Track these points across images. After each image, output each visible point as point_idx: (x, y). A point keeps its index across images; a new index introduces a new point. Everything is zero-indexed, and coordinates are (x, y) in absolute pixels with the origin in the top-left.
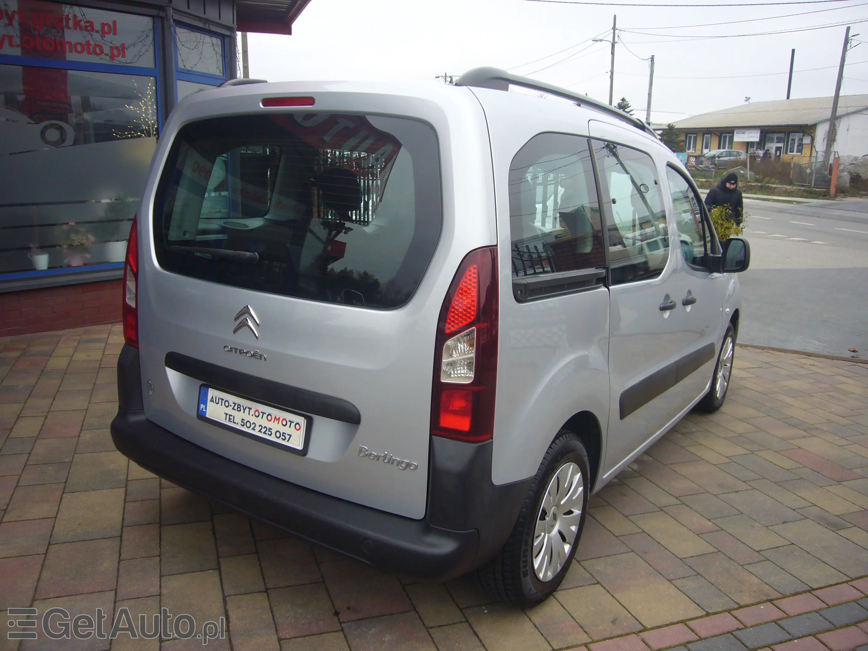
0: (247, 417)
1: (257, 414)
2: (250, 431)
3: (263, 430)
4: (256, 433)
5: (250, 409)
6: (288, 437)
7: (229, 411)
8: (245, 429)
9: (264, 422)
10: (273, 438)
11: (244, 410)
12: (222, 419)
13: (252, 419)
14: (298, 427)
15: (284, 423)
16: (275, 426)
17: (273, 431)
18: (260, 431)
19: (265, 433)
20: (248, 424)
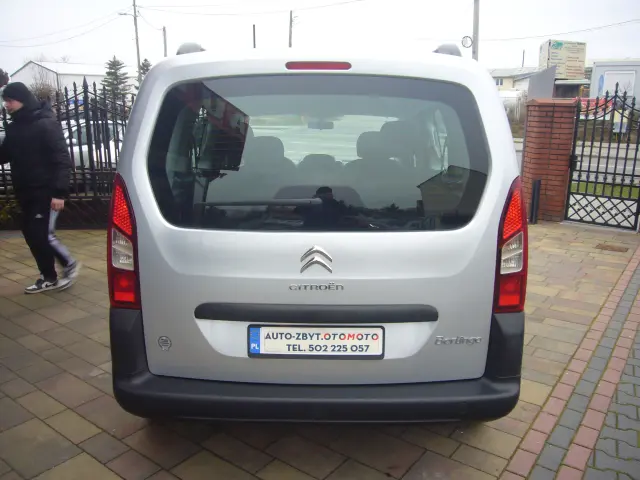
0: (314, 342)
1: (327, 337)
2: (321, 353)
3: (337, 349)
4: (329, 353)
5: (318, 335)
6: (365, 348)
7: (293, 341)
8: (315, 353)
9: (337, 342)
10: (349, 353)
11: (311, 337)
12: (285, 351)
13: (322, 343)
14: (375, 337)
15: (360, 337)
16: (349, 343)
17: (349, 347)
18: (333, 350)
19: (339, 350)
20: (318, 348)
